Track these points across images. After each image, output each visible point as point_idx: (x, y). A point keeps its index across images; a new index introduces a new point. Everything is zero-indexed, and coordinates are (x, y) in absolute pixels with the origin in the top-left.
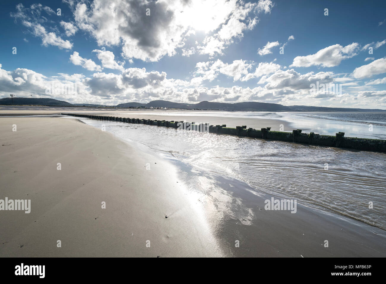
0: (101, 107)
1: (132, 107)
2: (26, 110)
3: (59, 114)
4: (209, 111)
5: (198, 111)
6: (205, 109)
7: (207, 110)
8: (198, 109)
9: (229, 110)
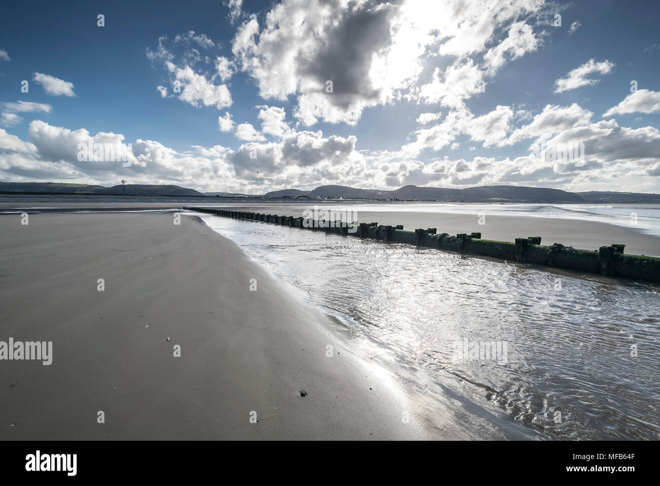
0: (241, 197)
1: (287, 197)
2: (139, 202)
3: (180, 208)
4: (417, 202)
5: (398, 202)
6: (411, 200)
7: (413, 200)
8: (397, 200)
9: (453, 201)
